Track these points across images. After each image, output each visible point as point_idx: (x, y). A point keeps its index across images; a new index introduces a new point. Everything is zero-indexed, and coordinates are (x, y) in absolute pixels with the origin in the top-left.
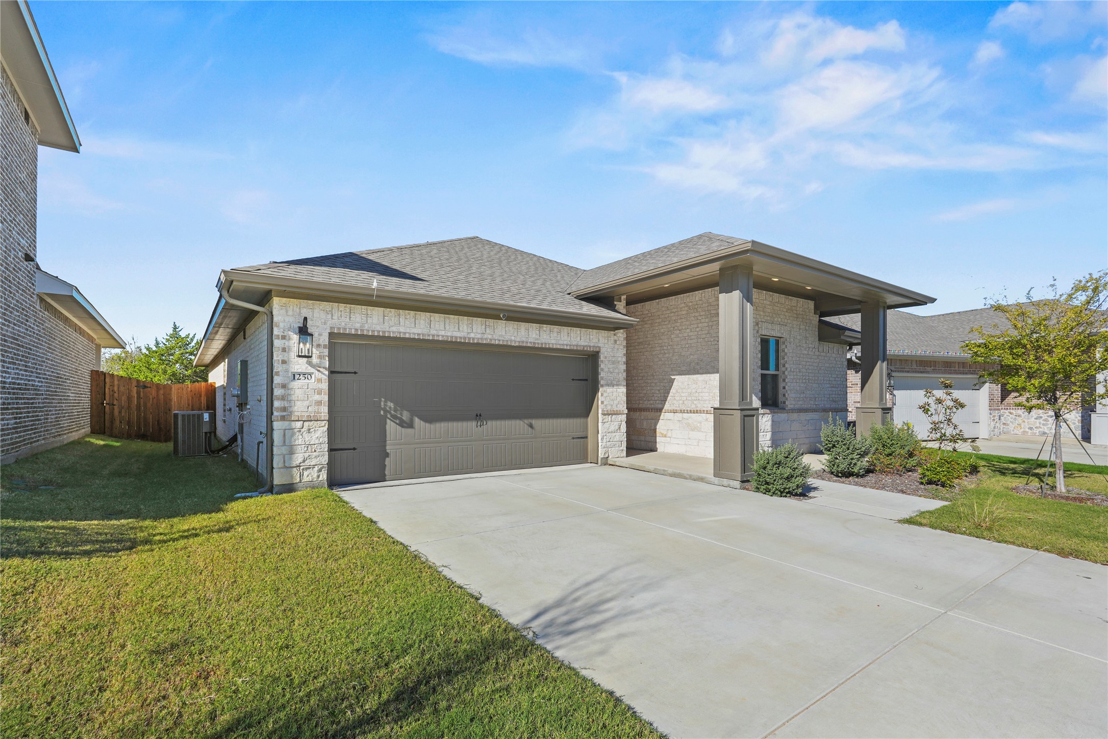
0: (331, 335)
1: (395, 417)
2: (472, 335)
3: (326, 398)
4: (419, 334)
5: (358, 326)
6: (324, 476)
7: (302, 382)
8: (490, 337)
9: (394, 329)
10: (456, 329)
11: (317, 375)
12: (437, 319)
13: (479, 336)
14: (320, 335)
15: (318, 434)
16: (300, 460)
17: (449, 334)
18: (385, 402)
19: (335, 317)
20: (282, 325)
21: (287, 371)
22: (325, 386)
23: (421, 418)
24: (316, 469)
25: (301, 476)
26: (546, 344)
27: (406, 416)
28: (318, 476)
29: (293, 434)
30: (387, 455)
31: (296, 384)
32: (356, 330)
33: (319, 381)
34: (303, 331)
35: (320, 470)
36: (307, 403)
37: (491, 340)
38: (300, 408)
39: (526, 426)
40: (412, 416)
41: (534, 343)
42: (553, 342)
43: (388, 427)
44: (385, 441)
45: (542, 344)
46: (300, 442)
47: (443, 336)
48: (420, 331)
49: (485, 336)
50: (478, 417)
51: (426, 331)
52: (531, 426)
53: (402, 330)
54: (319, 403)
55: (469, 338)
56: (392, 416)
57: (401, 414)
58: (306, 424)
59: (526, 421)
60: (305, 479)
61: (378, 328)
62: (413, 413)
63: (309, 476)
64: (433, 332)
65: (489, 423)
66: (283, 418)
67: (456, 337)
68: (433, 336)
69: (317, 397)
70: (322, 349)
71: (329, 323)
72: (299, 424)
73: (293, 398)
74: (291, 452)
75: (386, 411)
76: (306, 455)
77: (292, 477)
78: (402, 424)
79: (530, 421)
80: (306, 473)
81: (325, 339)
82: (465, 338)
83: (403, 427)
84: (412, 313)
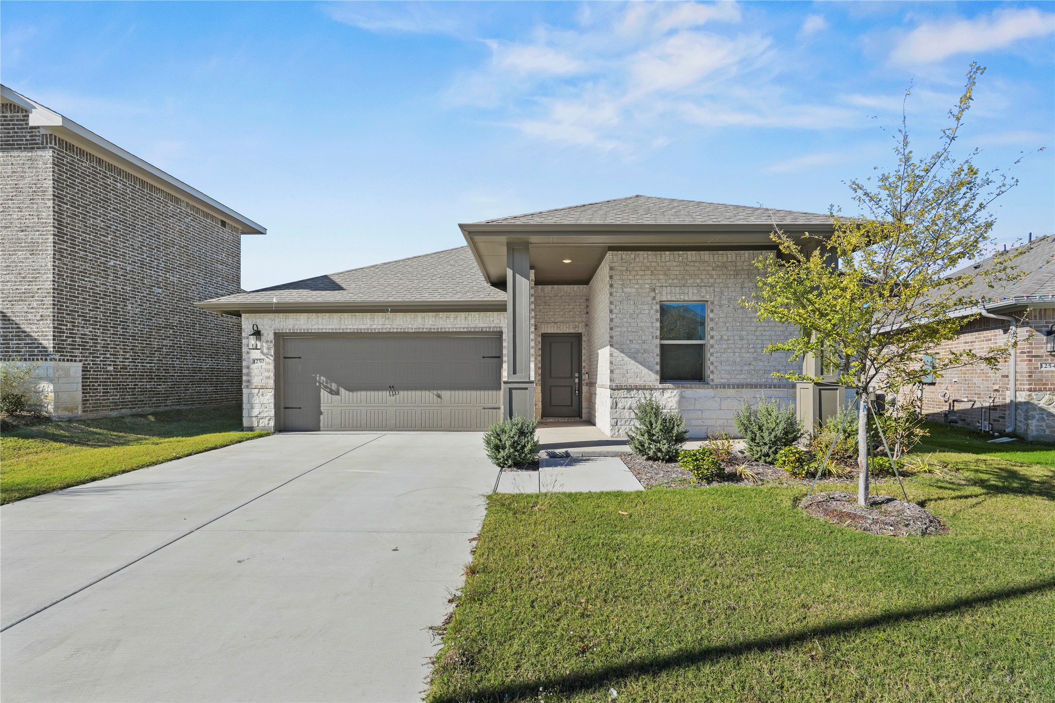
0: (275, 334)
1: (326, 387)
2: (374, 327)
3: (272, 375)
4: (332, 329)
5: (291, 327)
6: (272, 423)
7: (258, 364)
8: (389, 326)
9: (315, 327)
10: (361, 323)
11: (267, 360)
12: (346, 317)
13: (380, 327)
14: (268, 335)
15: (268, 397)
16: (258, 413)
17: (356, 327)
18: (320, 377)
19: (277, 323)
20: (246, 330)
21: (249, 358)
22: (271, 367)
23: (346, 389)
24: (267, 419)
25: (258, 422)
26: (441, 328)
27: (334, 386)
28: (268, 424)
29: (253, 397)
30: (321, 413)
31: (253, 366)
32: (290, 330)
33: (269, 364)
34: (257, 334)
35: (269, 420)
36: (261, 378)
37: (390, 329)
38: (256, 381)
39: (435, 397)
40: (338, 386)
41: (430, 329)
42: (450, 326)
43: (322, 394)
44: (320, 404)
45: (438, 329)
46: (257, 401)
47: (350, 329)
48: (333, 327)
49: (386, 326)
50: (392, 388)
51: (338, 327)
52: (439, 396)
53: (320, 327)
54: (268, 378)
55: (371, 329)
56: (324, 386)
57: (331, 385)
58: (261, 390)
59: (435, 392)
60: (261, 425)
61: (304, 327)
62: (339, 385)
63: (264, 423)
64: (343, 327)
65: (401, 393)
66: (247, 387)
67: (361, 329)
68: (343, 329)
69: (267, 374)
70: (269, 344)
71: (273, 327)
72: (257, 391)
73: (253, 374)
74: (252, 408)
75: (320, 383)
76: (261, 410)
77: (252, 422)
78: (332, 392)
79: (439, 392)
80: (261, 421)
81: (271, 337)
82: (368, 329)
83: (332, 394)
84: (327, 314)
